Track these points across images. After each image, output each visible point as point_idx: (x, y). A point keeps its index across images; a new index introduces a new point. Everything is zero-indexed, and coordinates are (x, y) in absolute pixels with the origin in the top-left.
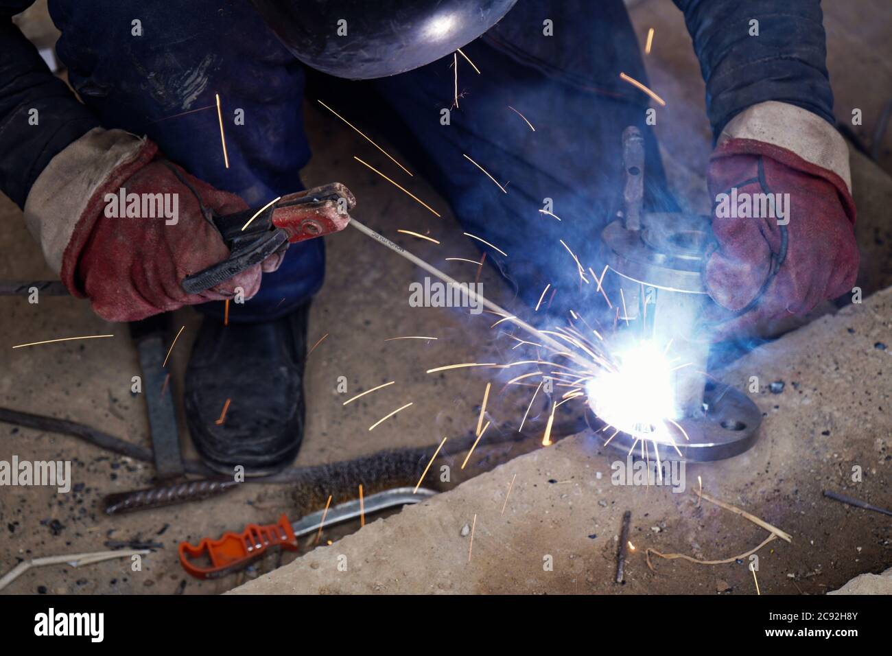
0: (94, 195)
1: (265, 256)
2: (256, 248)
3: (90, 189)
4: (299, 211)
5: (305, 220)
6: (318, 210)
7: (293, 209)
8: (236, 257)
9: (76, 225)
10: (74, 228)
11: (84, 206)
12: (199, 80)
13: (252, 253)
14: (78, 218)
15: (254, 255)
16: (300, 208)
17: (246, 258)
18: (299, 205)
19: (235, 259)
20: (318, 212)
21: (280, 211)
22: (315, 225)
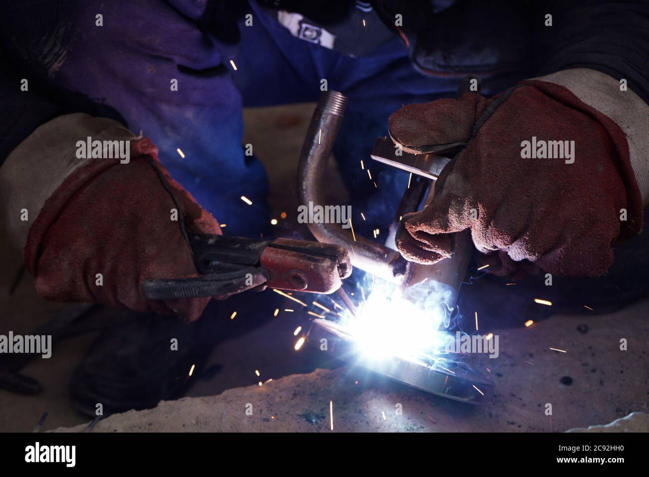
0: (72, 175)
1: (239, 289)
2: (234, 278)
3: (70, 167)
4: (293, 258)
5: (295, 270)
6: (314, 265)
7: (287, 254)
8: (210, 279)
9: (46, 201)
10: (44, 204)
11: (59, 183)
12: (56, 49)
13: (228, 282)
14: (50, 194)
15: (228, 285)
16: (294, 256)
17: (219, 284)
18: (293, 252)
19: (208, 280)
20: (312, 267)
21: (272, 251)
22: (304, 278)
